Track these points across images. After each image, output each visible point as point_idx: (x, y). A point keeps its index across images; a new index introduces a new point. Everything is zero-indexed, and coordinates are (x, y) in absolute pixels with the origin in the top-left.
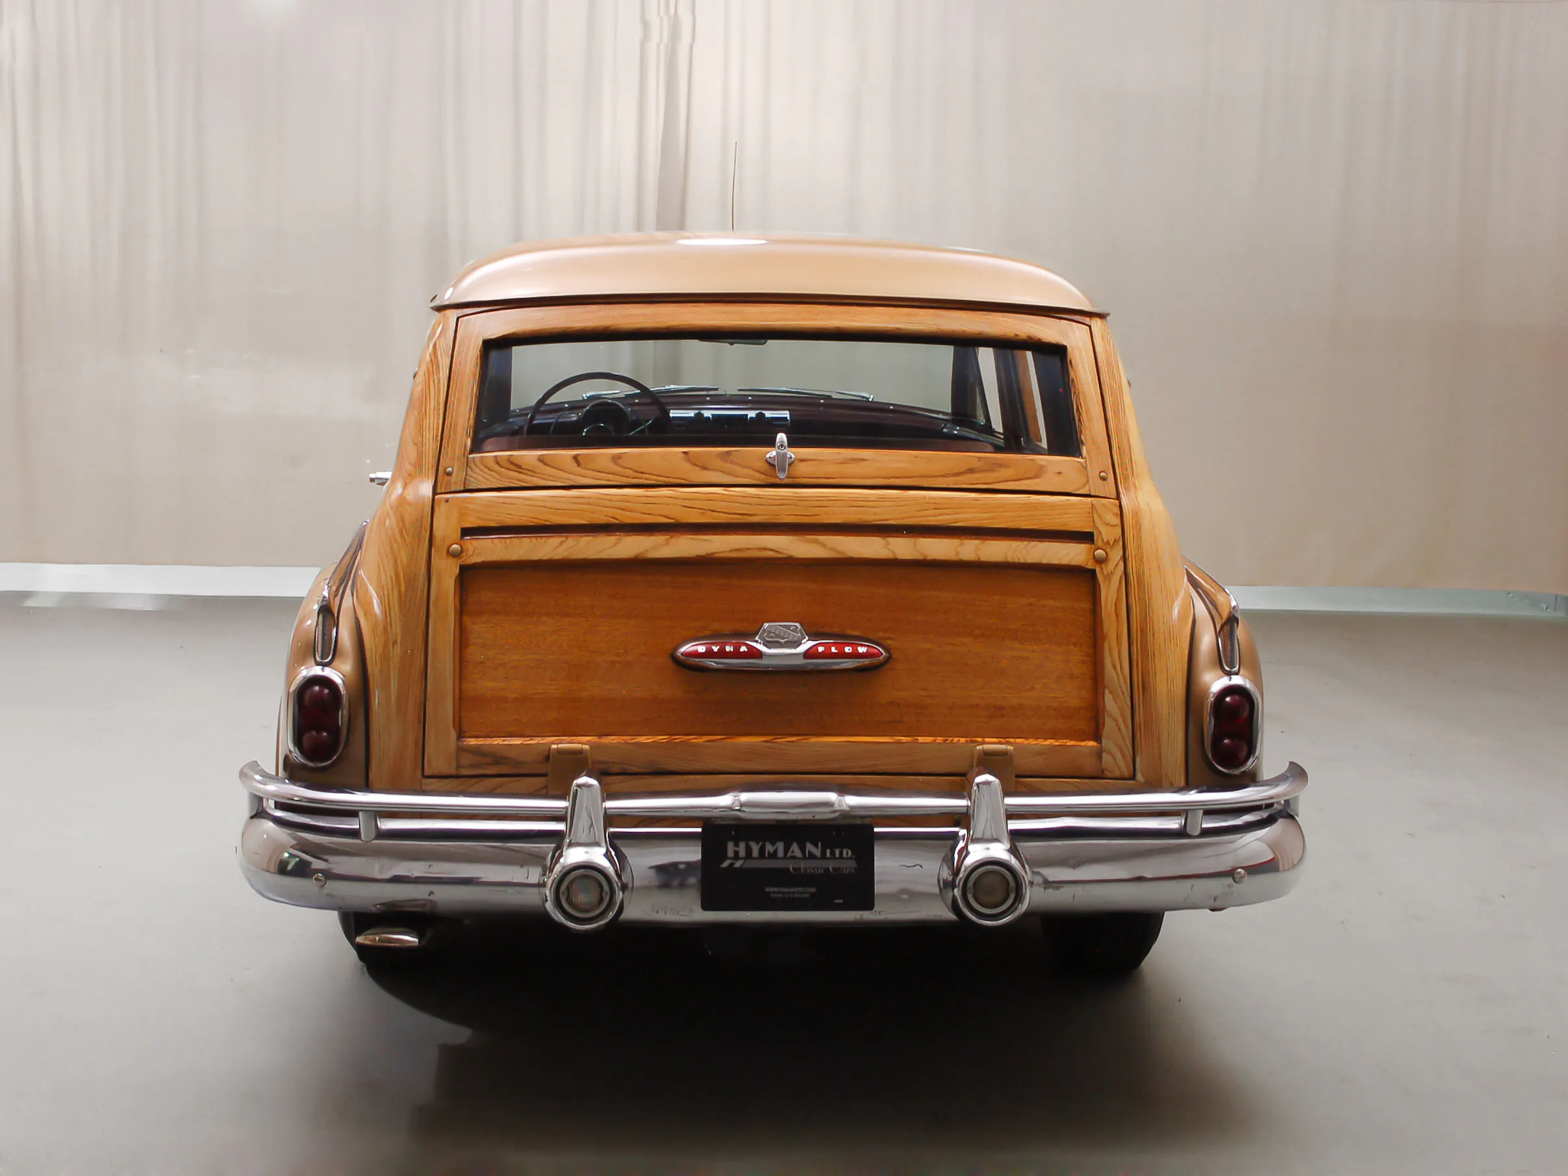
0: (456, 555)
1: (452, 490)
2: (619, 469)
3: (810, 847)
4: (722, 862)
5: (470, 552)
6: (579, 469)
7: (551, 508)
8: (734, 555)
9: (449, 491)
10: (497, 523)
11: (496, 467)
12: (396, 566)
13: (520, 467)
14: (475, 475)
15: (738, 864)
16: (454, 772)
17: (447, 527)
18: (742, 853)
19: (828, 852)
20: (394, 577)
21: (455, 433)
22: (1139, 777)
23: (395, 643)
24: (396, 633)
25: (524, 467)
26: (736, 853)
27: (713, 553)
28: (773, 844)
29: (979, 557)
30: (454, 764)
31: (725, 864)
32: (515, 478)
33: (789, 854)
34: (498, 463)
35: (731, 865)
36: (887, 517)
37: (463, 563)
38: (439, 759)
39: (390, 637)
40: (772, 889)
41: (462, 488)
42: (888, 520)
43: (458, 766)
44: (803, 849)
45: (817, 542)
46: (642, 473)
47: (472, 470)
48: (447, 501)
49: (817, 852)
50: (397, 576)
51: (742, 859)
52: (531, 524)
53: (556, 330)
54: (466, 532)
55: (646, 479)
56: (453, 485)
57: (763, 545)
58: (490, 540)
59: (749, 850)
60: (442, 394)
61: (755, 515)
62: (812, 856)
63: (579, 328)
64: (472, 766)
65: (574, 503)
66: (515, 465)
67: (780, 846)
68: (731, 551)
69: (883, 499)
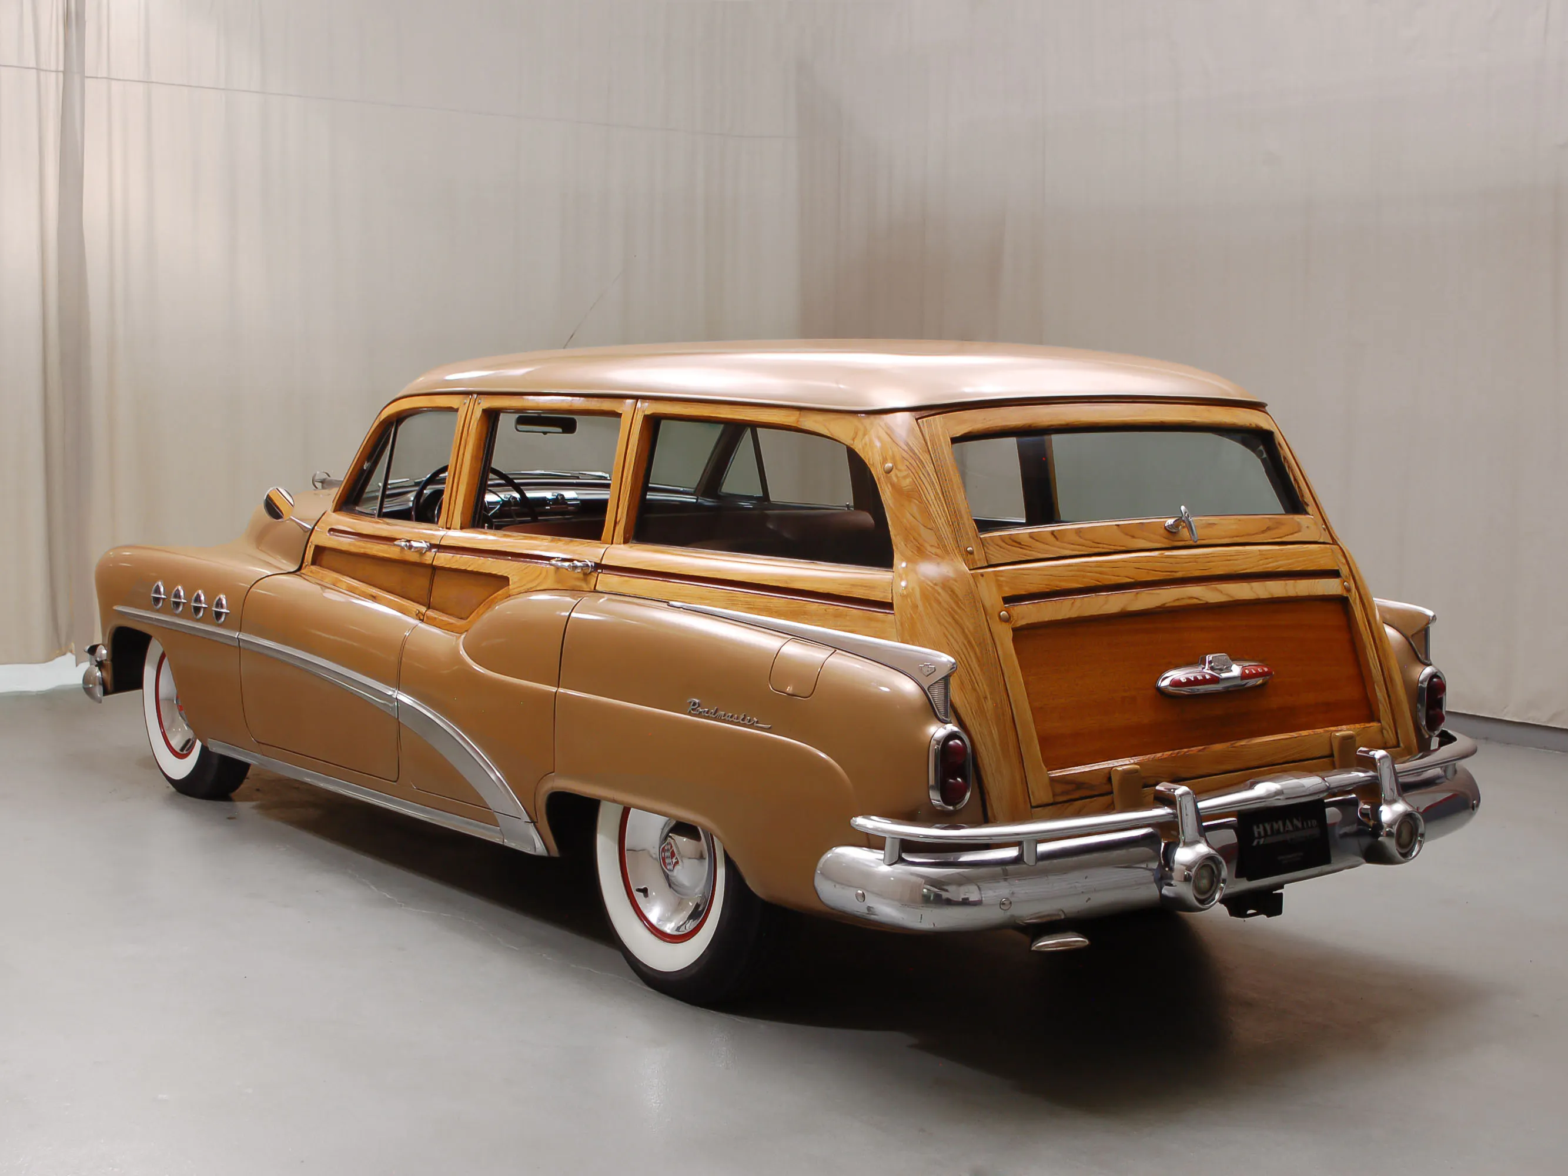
0: (1007, 620)
1: (979, 566)
2: (1081, 541)
3: (1295, 822)
4: (1253, 843)
5: (1015, 618)
6: (1058, 543)
7: (1056, 576)
8: (1177, 604)
9: (975, 567)
10: (1025, 592)
11: (1003, 544)
12: (966, 637)
13: (1020, 543)
14: (991, 553)
15: (1262, 841)
16: (1051, 800)
17: (991, 596)
18: (1262, 834)
19: (1305, 823)
20: (966, 643)
21: (961, 517)
22: (1402, 745)
23: (985, 698)
24: (985, 691)
25: (1023, 543)
26: (1259, 833)
27: (1164, 604)
28: (1277, 822)
29: (1297, 593)
30: (1051, 795)
31: (1255, 843)
32: (1019, 554)
33: (1287, 829)
34: (1004, 541)
35: (1258, 842)
36: (1244, 567)
37: (1014, 626)
38: (1041, 793)
39: (980, 693)
40: (1283, 857)
41: (986, 564)
42: (1246, 569)
43: (1054, 795)
44: (1292, 823)
45: (1217, 590)
46: (1098, 543)
47: (988, 549)
48: (982, 575)
49: (1299, 825)
50: (969, 642)
51: (1263, 837)
52: (1048, 590)
53: (998, 428)
54: (1007, 600)
55: (1103, 548)
56: (978, 562)
57: (1190, 595)
58: (1025, 606)
59: (1265, 829)
60: (937, 487)
61: (1176, 572)
62: (1296, 829)
63: (1012, 426)
64: (1063, 793)
65: (1071, 571)
66: (1016, 542)
67: (1280, 823)
68: (1174, 601)
69: (1238, 553)
